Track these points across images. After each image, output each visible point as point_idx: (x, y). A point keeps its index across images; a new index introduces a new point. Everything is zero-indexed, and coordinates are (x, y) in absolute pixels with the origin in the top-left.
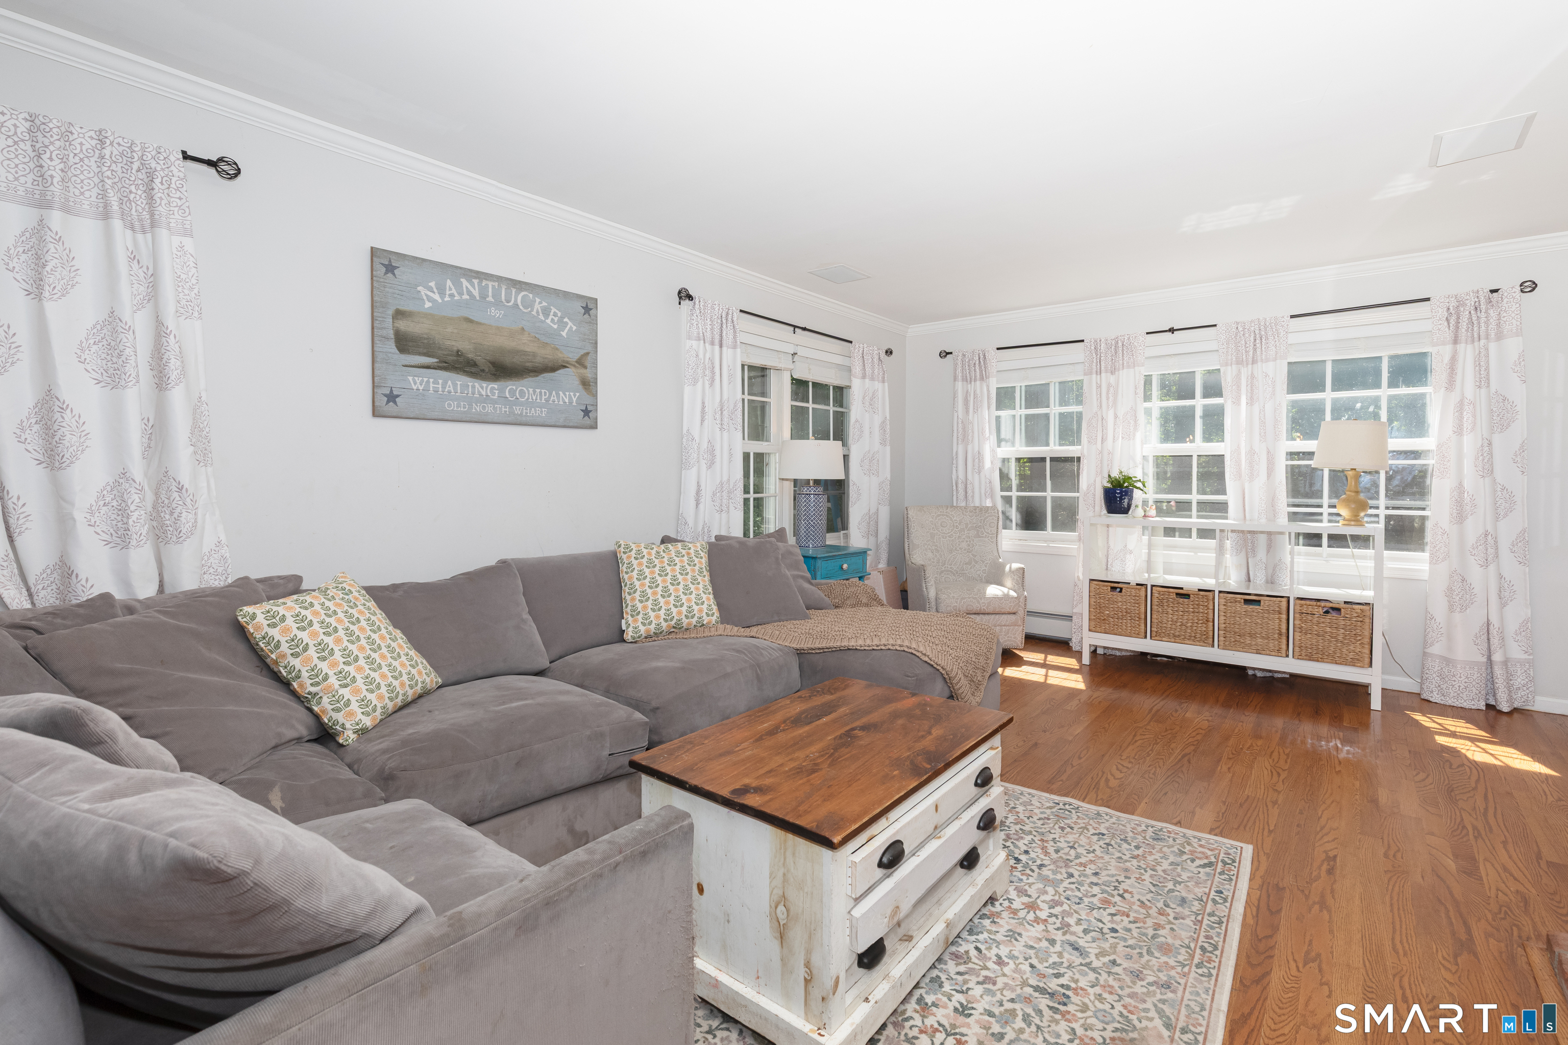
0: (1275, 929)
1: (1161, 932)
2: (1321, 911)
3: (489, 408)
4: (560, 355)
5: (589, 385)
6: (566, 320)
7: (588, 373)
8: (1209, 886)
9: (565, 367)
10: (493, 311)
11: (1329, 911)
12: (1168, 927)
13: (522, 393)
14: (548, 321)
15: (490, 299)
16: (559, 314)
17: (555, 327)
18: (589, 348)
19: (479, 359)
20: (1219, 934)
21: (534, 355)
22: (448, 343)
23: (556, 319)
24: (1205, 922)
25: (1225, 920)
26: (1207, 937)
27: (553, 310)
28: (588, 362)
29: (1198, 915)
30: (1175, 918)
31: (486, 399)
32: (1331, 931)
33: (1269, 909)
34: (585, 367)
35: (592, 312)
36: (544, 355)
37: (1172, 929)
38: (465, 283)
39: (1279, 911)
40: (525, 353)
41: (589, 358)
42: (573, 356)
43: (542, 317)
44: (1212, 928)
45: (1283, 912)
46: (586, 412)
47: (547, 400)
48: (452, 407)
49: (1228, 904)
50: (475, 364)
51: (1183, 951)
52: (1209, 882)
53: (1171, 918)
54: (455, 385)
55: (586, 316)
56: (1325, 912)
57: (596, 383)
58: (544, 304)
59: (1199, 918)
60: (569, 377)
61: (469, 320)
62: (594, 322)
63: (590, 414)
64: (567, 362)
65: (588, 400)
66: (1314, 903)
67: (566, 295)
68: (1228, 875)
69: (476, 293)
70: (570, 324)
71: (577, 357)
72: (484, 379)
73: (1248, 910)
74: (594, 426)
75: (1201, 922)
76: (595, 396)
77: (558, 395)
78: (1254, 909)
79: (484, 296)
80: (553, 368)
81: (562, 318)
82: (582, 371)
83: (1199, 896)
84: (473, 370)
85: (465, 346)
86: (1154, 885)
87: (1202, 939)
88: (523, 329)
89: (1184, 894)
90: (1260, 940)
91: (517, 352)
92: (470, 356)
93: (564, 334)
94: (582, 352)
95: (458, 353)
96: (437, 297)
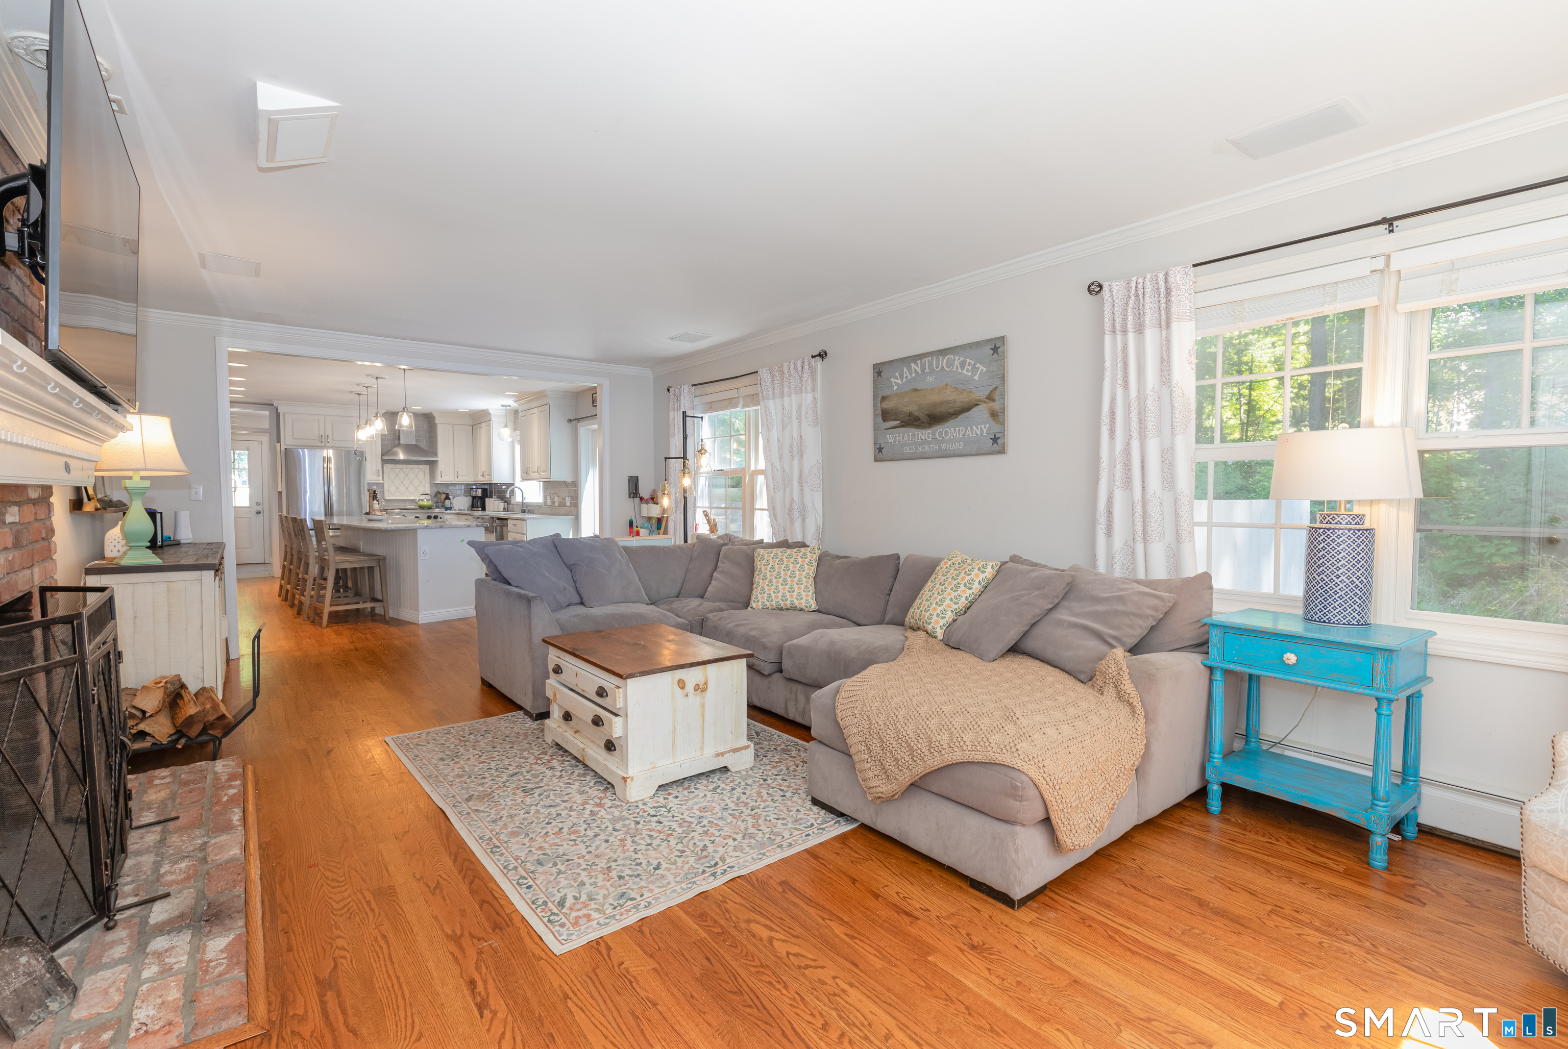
0: (473, 892)
1: (527, 839)
2: (453, 931)
3: (927, 448)
4: (974, 396)
5: (997, 416)
6: (978, 365)
7: (996, 406)
8: (541, 886)
9: (977, 405)
10: (930, 379)
11: (448, 936)
12: (528, 844)
13: (946, 432)
14: (964, 372)
15: (927, 370)
16: (973, 362)
17: (969, 374)
18: (997, 382)
19: (921, 415)
20: (499, 860)
21: (955, 401)
22: (905, 409)
23: (970, 368)
24: (513, 861)
25: (505, 871)
26: (502, 854)
27: (968, 360)
28: (996, 396)
29: (522, 862)
30: (530, 851)
31: (925, 442)
32: (436, 918)
33: (488, 903)
34: (994, 400)
35: (999, 351)
36: (962, 399)
37: (524, 844)
38: (913, 365)
39: (481, 907)
40: (948, 402)
41: (997, 391)
42: (982, 394)
43: (960, 370)
44: (506, 861)
45: (478, 909)
46: (995, 440)
47: (964, 435)
48: (908, 450)
49: (514, 883)
50: (917, 419)
51: (506, 839)
52: (544, 889)
53: (533, 849)
54: (908, 435)
55: (995, 355)
56: (450, 932)
57: (1004, 412)
58: (962, 359)
59: (519, 861)
60: (980, 413)
61: (915, 390)
62: (1003, 358)
63: (999, 441)
64: (979, 401)
65: (996, 428)
66: (462, 935)
67: (978, 345)
68: (540, 906)
69: (919, 370)
70: (981, 367)
71: (986, 393)
72: (924, 428)
73: (500, 892)
74: (1002, 451)
75: (516, 860)
76: (1003, 424)
77: (972, 429)
78: (497, 895)
79: (923, 370)
80: (966, 409)
81: (975, 364)
82: (992, 404)
83: (537, 875)
84: (918, 423)
85: (913, 408)
86: (568, 860)
87: (504, 851)
88: (947, 384)
89: (545, 868)
90: (475, 877)
91: (943, 403)
92: (916, 414)
93: (976, 378)
94: (991, 388)
95: (910, 414)
96: (899, 381)
